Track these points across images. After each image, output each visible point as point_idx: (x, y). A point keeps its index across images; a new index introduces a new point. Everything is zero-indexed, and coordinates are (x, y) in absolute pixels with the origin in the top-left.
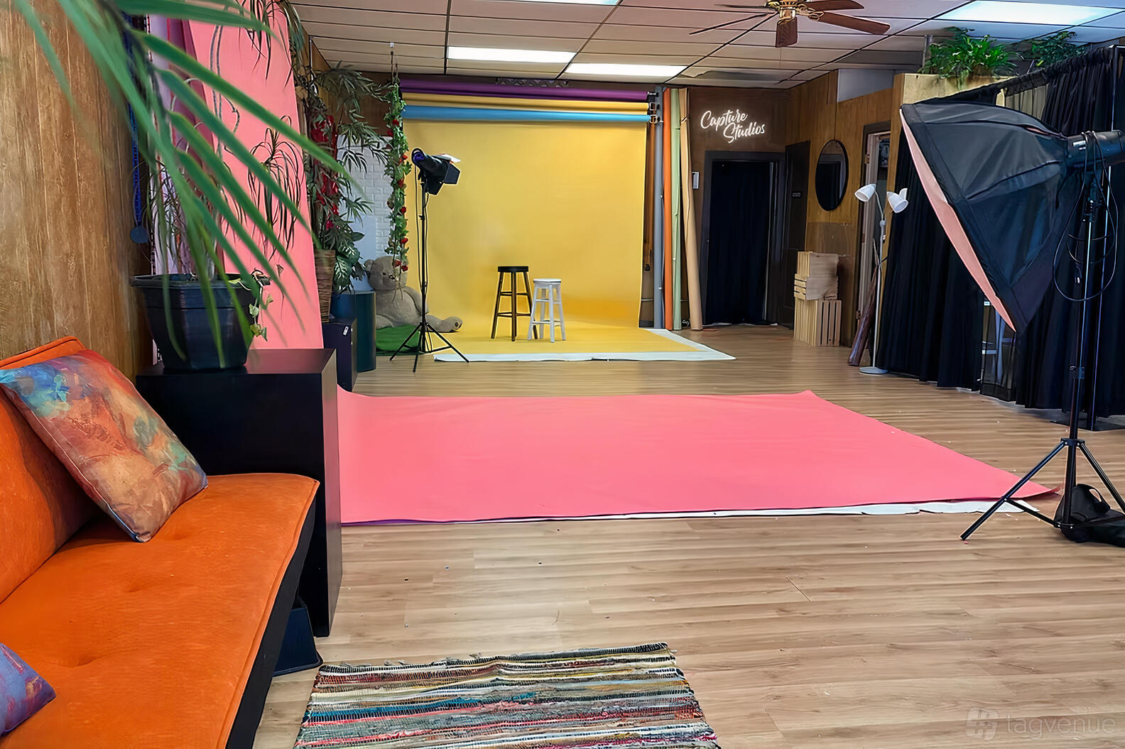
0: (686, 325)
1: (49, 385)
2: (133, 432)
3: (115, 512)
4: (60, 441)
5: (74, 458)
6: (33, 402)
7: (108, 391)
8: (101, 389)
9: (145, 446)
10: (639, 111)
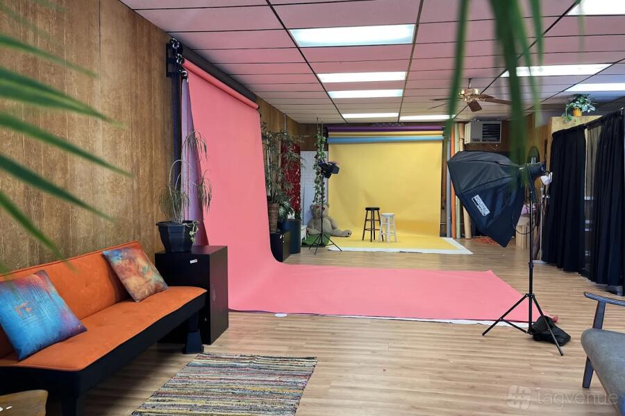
0: (462, 236)
1: (117, 255)
2: (141, 270)
3: (131, 292)
4: (118, 271)
5: (121, 276)
6: (112, 260)
7: (136, 258)
8: (133, 257)
9: (144, 275)
10: (438, 135)
